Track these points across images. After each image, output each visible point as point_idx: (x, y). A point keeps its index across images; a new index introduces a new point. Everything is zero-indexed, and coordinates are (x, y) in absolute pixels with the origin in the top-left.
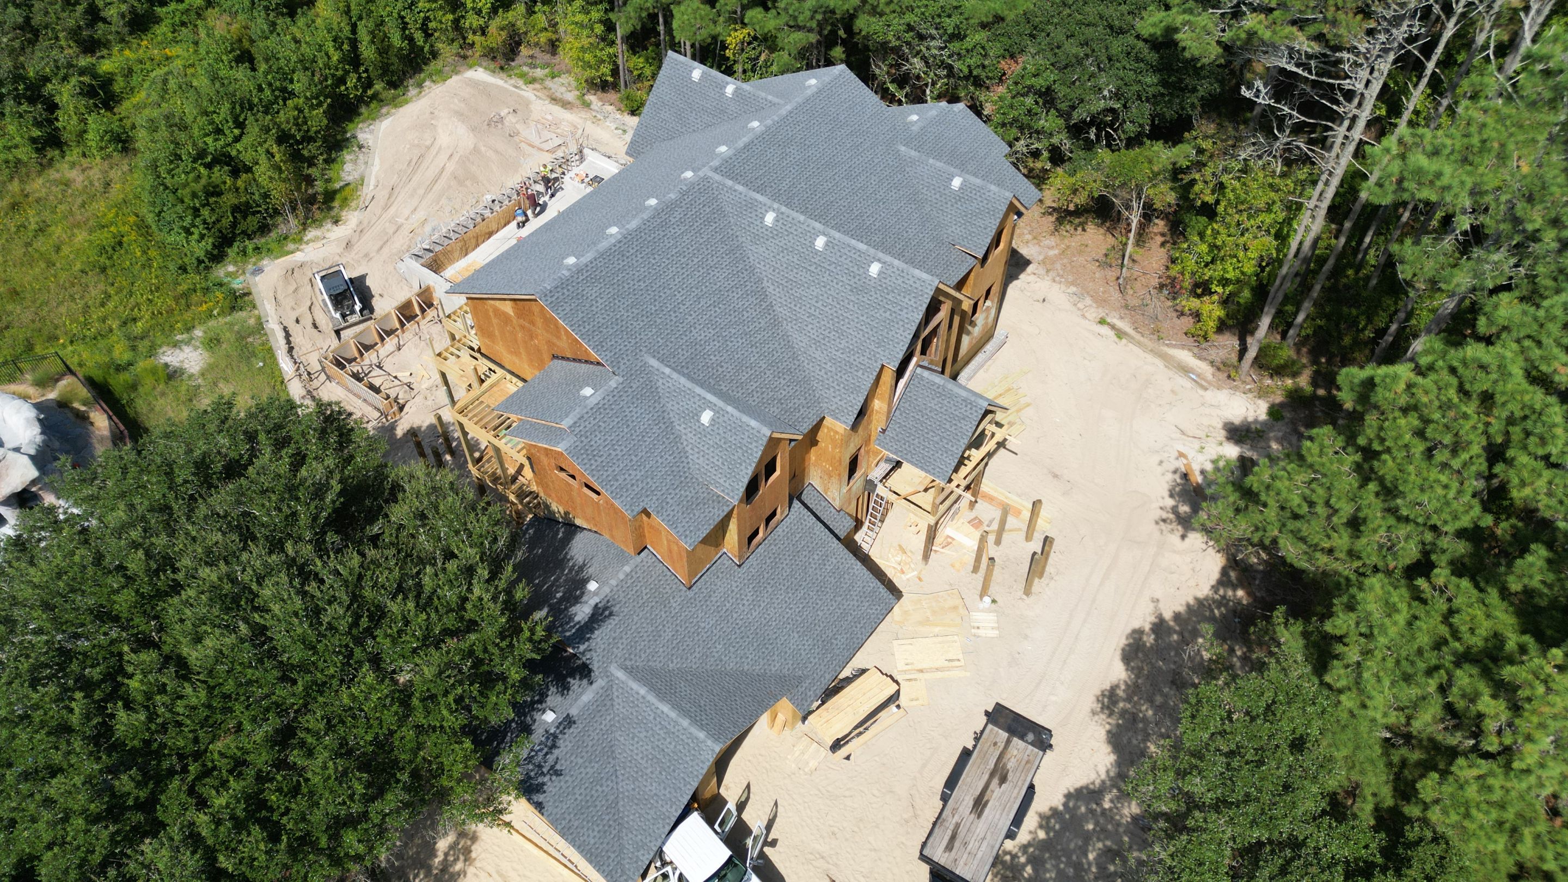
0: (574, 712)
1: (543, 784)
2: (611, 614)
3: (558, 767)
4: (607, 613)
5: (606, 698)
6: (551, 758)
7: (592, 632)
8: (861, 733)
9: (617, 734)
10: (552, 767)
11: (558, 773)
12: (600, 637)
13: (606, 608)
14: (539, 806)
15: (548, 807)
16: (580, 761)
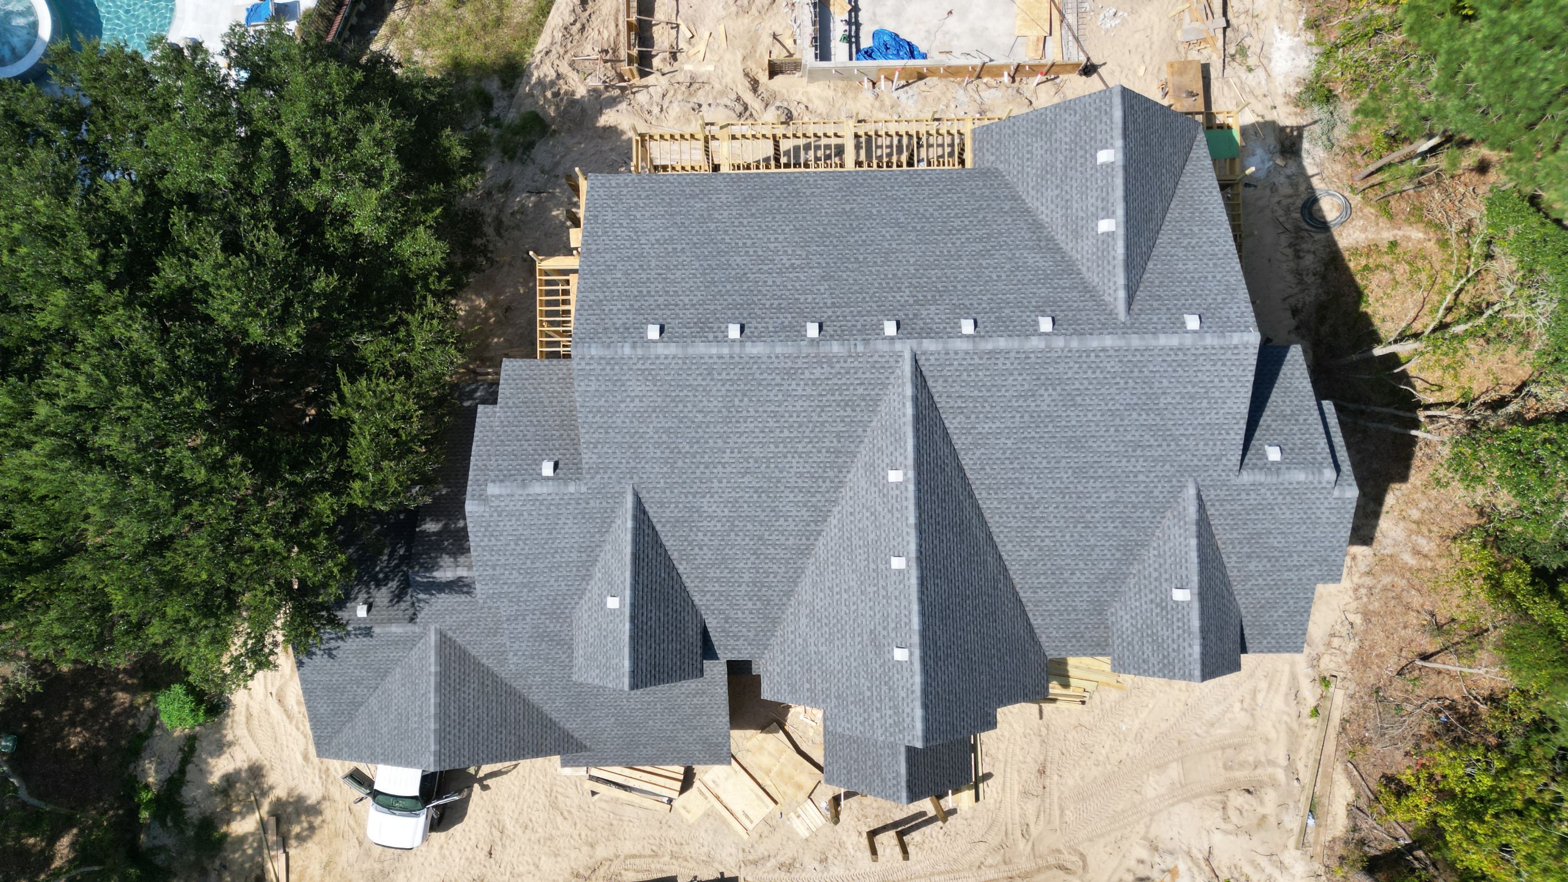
0: (377, 630)
1: (314, 654)
2: (468, 593)
3: (334, 652)
4: (465, 589)
5: (410, 642)
6: (333, 644)
7: (440, 592)
9: (398, 669)
10: (330, 649)
11: (331, 655)
12: (442, 601)
13: (468, 585)
14: (300, 664)
15: (306, 669)
16: (354, 661)
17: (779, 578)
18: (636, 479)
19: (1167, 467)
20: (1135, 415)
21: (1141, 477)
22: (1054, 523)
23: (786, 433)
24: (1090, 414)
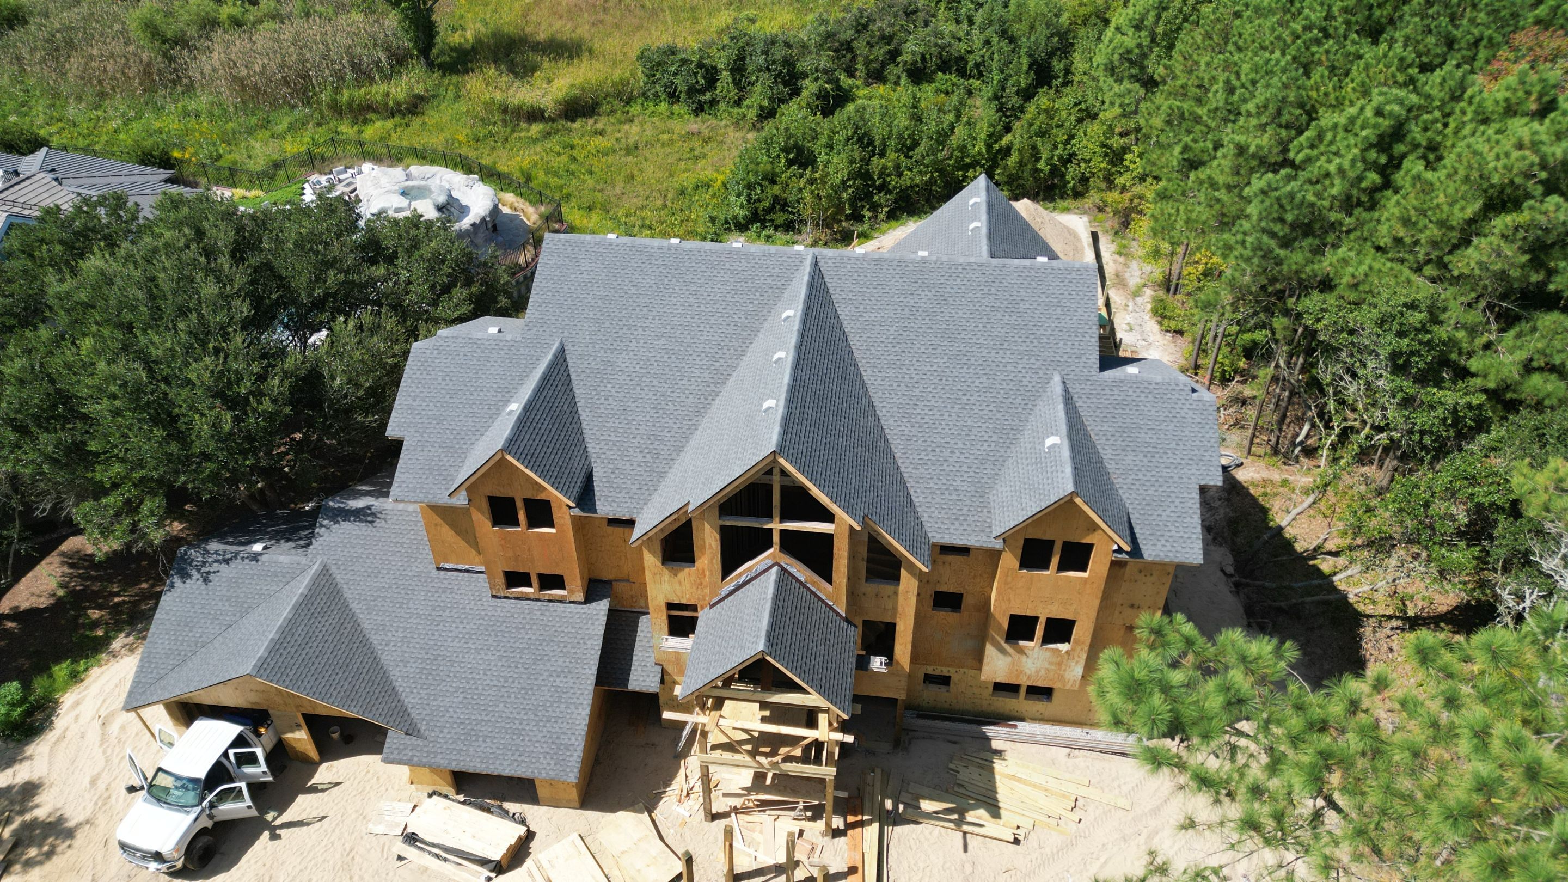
0: (265, 558)
1: (191, 577)
2: (370, 524)
3: (211, 577)
4: (370, 519)
5: (291, 575)
6: (216, 567)
7: (344, 521)
8: (437, 856)
9: (263, 605)
10: (209, 573)
11: (206, 580)
12: (346, 528)
13: (373, 515)
15: (173, 593)
16: (226, 588)
17: (672, 433)
18: (566, 334)
19: (1032, 361)
20: (999, 316)
21: (1009, 368)
22: (933, 403)
23: (703, 308)
24: (960, 312)
